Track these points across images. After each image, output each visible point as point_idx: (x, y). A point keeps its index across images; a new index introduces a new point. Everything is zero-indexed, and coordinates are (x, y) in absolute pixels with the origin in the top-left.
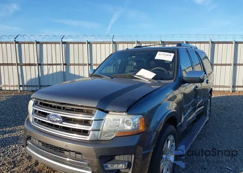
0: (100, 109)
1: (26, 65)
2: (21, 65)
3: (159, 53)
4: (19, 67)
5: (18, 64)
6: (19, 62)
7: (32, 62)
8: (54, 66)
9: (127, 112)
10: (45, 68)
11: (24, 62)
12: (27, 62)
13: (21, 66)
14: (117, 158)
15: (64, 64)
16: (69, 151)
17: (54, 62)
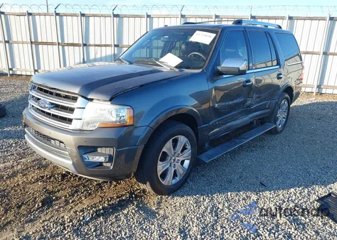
0: (83, 97)
1: (69, 45)
2: (62, 44)
3: (197, 32)
4: (60, 47)
5: (59, 43)
6: (60, 41)
7: (76, 42)
8: (104, 48)
9: (110, 100)
10: (92, 49)
11: (66, 42)
12: (70, 42)
13: (63, 46)
14: (99, 150)
15: (115, 46)
16: (54, 139)
17: (103, 43)
